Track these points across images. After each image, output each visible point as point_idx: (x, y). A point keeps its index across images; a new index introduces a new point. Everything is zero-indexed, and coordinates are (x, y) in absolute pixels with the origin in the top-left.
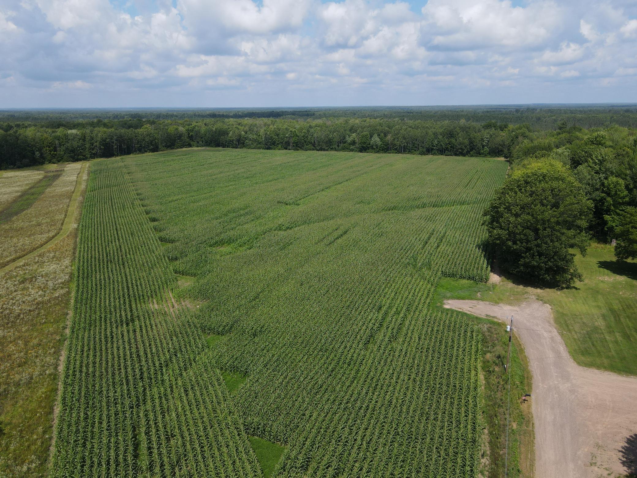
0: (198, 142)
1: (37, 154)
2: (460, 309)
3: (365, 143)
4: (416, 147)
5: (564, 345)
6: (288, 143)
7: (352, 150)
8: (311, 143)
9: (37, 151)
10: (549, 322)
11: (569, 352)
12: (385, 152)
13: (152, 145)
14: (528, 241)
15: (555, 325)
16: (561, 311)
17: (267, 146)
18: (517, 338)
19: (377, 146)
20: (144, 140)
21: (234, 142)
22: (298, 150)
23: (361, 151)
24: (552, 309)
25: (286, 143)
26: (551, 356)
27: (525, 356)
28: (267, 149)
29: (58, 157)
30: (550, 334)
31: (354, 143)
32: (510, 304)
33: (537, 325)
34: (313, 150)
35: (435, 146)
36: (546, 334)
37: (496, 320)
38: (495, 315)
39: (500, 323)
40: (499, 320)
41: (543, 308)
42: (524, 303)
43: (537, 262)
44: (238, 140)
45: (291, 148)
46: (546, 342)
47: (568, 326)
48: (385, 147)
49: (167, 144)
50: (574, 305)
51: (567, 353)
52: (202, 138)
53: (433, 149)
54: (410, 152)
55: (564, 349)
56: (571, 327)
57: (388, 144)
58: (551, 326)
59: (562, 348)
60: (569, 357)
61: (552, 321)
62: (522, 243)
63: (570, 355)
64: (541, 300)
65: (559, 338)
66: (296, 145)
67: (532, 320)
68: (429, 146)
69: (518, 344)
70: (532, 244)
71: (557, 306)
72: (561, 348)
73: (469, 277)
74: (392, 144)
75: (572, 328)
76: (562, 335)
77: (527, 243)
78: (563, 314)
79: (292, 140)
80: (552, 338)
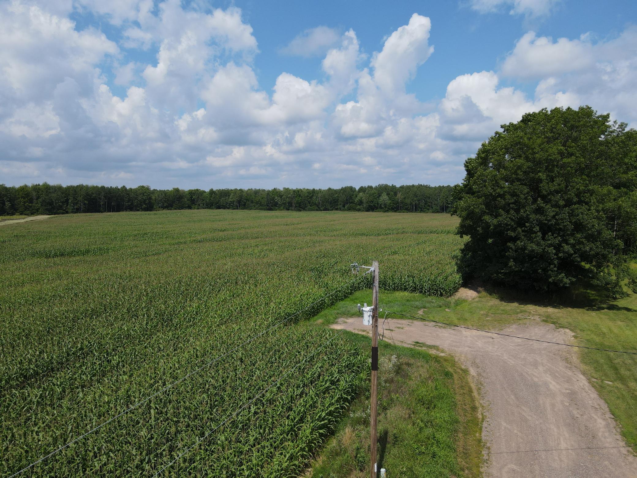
0: (199, 205)
1: (8, 204)
2: (364, 331)
3: (372, 202)
4: (429, 206)
5: (608, 415)
6: (290, 204)
7: (359, 210)
8: (315, 204)
9: (8, 201)
10: (566, 360)
11: (623, 435)
12: (395, 211)
13: (146, 204)
14: (519, 206)
15: (583, 367)
16: (597, 339)
17: (268, 207)
18: (471, 391)
19: (385, 205)
20: (136, 198)
21: (235, 203)
22: (300, 211)
23: (368, 210)
24: (575, 337)
25: (289, 203)
26: (563, 445)
27: (480, 441)
28: (269, 210)
29: (33, 209)
30: (566, 386)
31: (361, 203)
32: (480, 327)
33: (535, 365)
34: (317, 210)
35: (449, 204)
36: (554, 386)
37: (433, 352)
38: (437, 343)
39: (441, 357)
40: (443, 351)
41: (556, 334)
42: (514, 326)
43: (538, 244)
44: (239, 202)
45: (293, 209)
46: (553, 405)
47: (616, 369)
48: (395, 206)
49: (163, 204)
50: (628, 332)
51: (619, 437)
52: (203, 200)
53: (448, 207)
54: (422, 211)
55: (607, 426)
56: (623, 371)
57: (398, 203)
58: (570, 369)
59: (600, 423)
60: (624, 451)
61: (575, 359)
62: (508, 212)
63: (628, 445)
64: (553, 323)
65: (594, 395)
66: (299, 206)
67: (523, 356)
68: (444, 204)
69: (467, 407)
70: (528, 211)
71: (589, 333)
72: (600, 421)
73: (415, 288)
74: (402, 203)
75: (628, 373)
76: (600, 389)
77: (517, 211)
78: (601, 348)
79: (294, 201)
80: (572, 396)
